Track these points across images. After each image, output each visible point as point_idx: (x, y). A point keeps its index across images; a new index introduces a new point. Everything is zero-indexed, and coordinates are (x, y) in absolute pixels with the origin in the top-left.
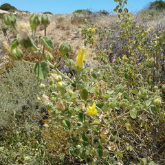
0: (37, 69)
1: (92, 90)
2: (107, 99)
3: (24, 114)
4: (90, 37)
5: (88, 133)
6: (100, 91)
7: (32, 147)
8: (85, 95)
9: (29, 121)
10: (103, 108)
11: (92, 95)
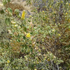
0: (6, 21)
1: (28, 28)
2: (34, 31)
3: (2, 35)
4: (29, 1)
5: (27, 44)
6: (31, 28)
7: (6, 49)
8: (25, 30)
9: (5, 38)
10: (33, 34)
11: (28, 29)
